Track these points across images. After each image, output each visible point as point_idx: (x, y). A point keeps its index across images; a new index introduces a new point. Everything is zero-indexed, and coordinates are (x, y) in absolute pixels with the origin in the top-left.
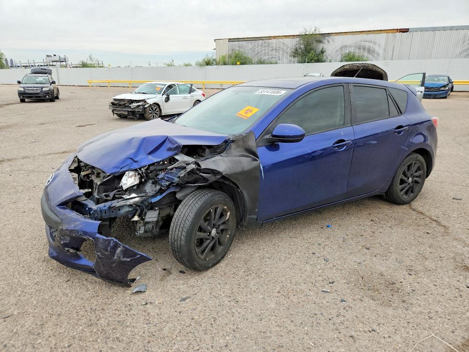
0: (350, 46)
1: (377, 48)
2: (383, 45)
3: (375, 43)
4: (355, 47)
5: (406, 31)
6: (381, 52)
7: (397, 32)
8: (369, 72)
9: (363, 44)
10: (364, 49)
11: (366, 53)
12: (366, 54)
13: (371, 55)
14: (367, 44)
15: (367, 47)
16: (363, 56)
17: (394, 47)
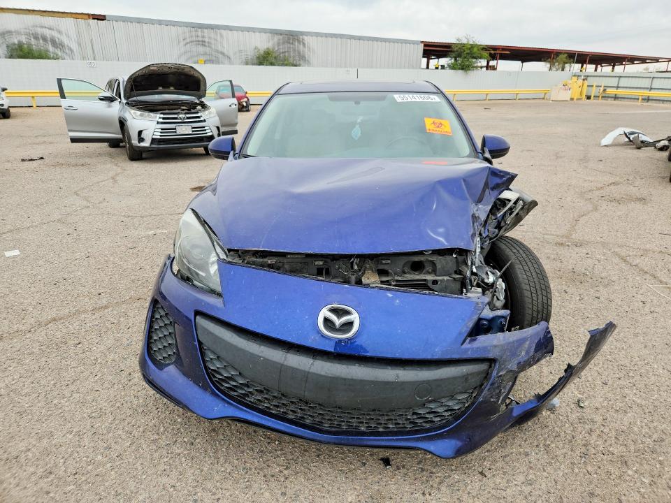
0: (18, 33)
1: (66, 41)
2: (74, 36)
3: (60, 32)
4: (26, 34)
5: (102, 18)
6: (74, 46)
7: (89, 18)
8: (183, 77)
9: (39, 31)
10: (45, 39)
11: (50, 46)
12: (51, 48)
13: (59, 50)
14: (48, 33)
15: (49, 37)
16: (47, 51)
17: (92, 40)
